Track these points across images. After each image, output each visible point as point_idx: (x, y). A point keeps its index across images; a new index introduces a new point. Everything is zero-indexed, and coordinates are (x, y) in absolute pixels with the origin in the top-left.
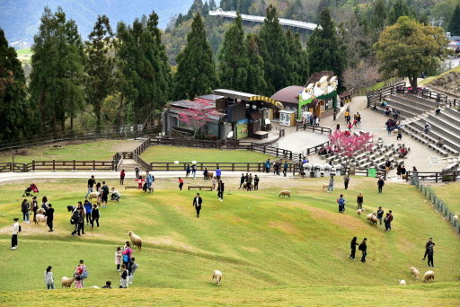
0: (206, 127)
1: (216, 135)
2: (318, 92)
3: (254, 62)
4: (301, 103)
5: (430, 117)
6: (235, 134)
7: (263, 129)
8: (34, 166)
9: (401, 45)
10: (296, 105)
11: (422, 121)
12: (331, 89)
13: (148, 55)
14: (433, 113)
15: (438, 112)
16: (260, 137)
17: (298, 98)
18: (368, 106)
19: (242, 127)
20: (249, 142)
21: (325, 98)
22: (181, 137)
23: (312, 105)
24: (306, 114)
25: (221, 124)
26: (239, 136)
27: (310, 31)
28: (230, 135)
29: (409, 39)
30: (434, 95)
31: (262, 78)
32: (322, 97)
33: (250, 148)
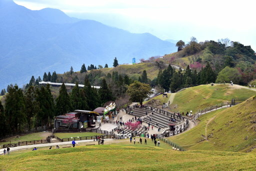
0: (72, 125)
1: (76, 127)
2: (110, 109)
3: (84, 99)
4: (105, 113)
5: (150, 115)
6: (84, 126)
7: (93, 124)
8: (19, 144)
9: (136, 91)
10: (103, 114)
11: (148, 117)
12: (114, 108)
13: (47, 99)
14: (151, 114)
15: (153, 113)
16: (93, 127)
17: (103, 111)
18: (127, 113)
19: (86, 124)
20: (90, 129)
21: (112, 111)
22: (63, 129)
23: (108, 114)
24: (107, 117)
25: (78, 123)
26: (85, 127)
27: (82, 88)
28: (82, 127)
29: (139, 88)
30: (150, 108)
31: (87, 105)
32: (111, 110)
33: (91, 131)
